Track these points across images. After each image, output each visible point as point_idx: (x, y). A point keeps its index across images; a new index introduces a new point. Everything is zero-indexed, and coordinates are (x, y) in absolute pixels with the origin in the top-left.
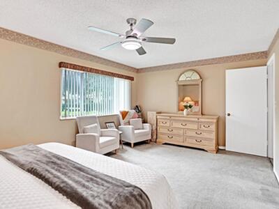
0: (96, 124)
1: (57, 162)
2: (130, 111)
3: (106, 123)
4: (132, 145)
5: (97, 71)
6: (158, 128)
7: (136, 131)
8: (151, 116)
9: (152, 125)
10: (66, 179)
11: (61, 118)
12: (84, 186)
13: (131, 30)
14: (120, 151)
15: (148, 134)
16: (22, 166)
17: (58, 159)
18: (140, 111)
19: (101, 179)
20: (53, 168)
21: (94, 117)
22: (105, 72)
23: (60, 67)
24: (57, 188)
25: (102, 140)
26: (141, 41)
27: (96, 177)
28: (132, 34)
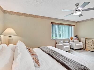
0: (62, 42)
1: (54, 52)
2: (74, 37)
3: (65, 41)
4: (75, 50)
5: (62, 24)
6: (86, 44)
7: (76, 45)
8: (83, 39)
9: (83, 43)
10: (59, 58)
11: (52, 39)
12: (65, 61)
13: (77, 8)
14: (70, 51)
15: (82, 46)
16: (45, 52)
17: (54, 51)
18: (77, 37)
19: (70, 60)
20: (54, 54)
21: (61, 39)
22: (65, 24)
23: (51, 24)
24: (57, 60)
25: (65, 47)
26: (81, 11)
27: (68, 59)
28: (78, 10)
